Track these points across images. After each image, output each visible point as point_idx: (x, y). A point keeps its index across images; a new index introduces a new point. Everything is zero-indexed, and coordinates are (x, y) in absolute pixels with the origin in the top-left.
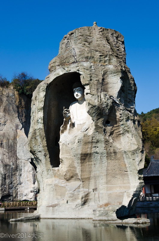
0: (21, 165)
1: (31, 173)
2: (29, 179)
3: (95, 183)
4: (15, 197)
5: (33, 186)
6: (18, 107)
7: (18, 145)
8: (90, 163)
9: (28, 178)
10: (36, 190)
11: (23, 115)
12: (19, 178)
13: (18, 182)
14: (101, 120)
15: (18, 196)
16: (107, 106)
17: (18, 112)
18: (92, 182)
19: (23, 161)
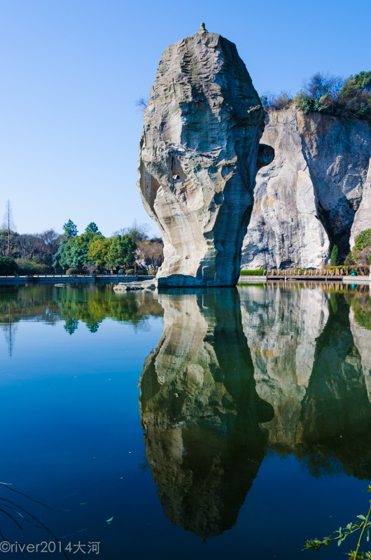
0: (304, 221)
1: (318, 231)
2: (315, 240)
3: (188, 249)
4: (298, 264)
5: (321, 248)
6: (302, 136)
7: (298, 193)
8: (177, 227)
9: (313, 238)
10: (324, 255)
11: (312, 146)
12: (302, 239)
13: (300, 244)
14: (165, 176)
15: (302, 262)
16: (163, 159)
17: (303, 143)
18: (185, 247)
19: (306, 215)
